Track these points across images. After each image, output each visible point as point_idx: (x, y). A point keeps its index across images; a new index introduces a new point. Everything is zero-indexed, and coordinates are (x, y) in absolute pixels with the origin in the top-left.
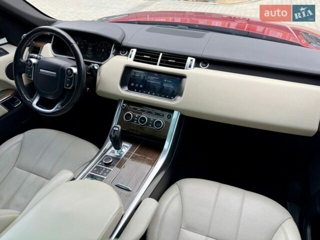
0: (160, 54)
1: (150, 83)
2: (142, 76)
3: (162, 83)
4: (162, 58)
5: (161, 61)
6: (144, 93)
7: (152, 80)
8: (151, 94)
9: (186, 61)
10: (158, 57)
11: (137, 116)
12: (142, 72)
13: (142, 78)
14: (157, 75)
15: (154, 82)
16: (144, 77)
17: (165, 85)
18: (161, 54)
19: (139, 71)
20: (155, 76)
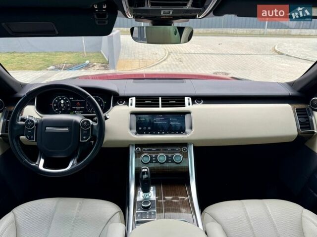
0: (159, 98)
1: (157, 124)
2: (148, 119)
3: (169, 122)
4: (162, 101)
6: (153, 134)
7: (158, 121)
8: (161, 133)
9: (184, 101)
10: (159, 101)
11: (154, 156)
12: (147, 116)
13: (148, 121)
15: (160, 122)
16: (150, 120)
17: (172, 123)
19: (143, 116)
20: (160, 117)
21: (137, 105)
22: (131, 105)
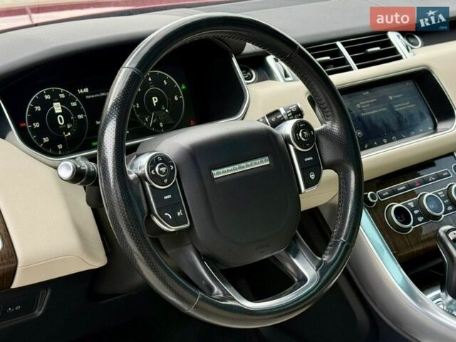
0: (336, 46)
1: (369, 117)
3: (391, 107)
4: (350, 51)
5: (352, 57)
6: (376, 146)
7: (367, 108)
8: (390, 141)
11: (411, 205)
14: (367, 93)
15: (374, 112)
17: (399, 108)
18: (339, 44)
20: (367, 98)
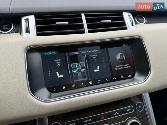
4: (87, 21)
10: (81, 20)
18: (83, 15)
21: (41, 31)
22: (28, 31)
